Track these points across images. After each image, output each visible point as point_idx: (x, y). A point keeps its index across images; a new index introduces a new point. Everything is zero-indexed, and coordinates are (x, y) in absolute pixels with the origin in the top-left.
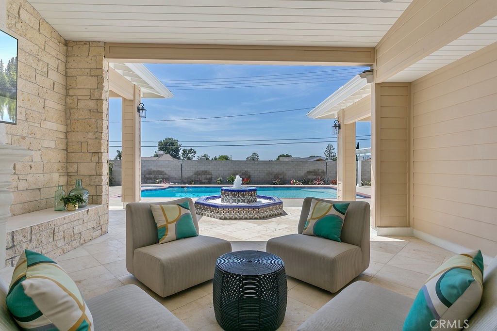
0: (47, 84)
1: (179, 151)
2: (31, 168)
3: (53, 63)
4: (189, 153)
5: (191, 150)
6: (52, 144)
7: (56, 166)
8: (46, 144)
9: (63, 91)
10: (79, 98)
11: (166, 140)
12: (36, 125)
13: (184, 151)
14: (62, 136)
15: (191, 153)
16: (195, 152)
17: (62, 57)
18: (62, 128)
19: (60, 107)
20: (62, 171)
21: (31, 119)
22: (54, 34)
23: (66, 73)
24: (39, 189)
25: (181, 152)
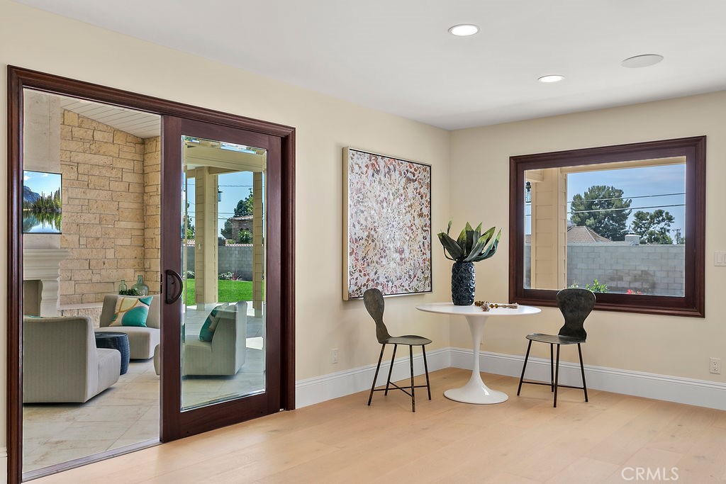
0: (122, 186)
1: (625, 217)
2: (104, 264)
3: (128, 166)
4: (652, 222)
5: (660, 213)
6: (128, 242)
7: (131, 262)
8: (119, 242)
9: (138, 190)
10: (151, 194)
11: (592, 190)
12: (110, 226)
13: (640, 216)
14: (138, 233)
15: (659, 222)
16: (670, 219)
17: (138, 157)
18: (138, 225)
19: (136, 206)
20: (137, 267)
21: (104, 222)
22: (129, 139)
23: (143, 171)
24: (113, 283)
25: (630, 222)
